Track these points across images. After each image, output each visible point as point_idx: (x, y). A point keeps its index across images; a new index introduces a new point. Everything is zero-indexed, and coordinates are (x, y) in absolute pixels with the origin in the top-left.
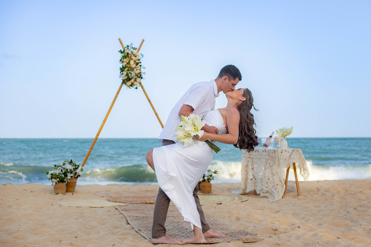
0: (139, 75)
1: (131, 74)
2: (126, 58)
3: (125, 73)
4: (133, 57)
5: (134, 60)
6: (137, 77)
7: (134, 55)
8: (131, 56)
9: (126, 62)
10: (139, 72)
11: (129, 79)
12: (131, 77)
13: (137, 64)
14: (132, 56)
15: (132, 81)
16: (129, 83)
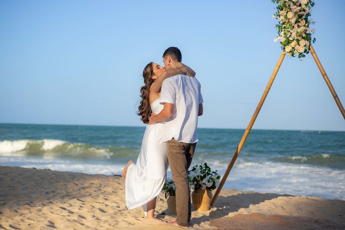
0: (304, 35)
1: (291, 33)
2: (282, 10)
3: (282, 33)
4: (293, 7)
5: (295, 11)
6: (300, 38)
7: (293, 2)
8: (289, 5)
9: (283, 16)
10: (303, 30)
11: (288, 42)
12: (291, 39)
13: (300, 17)
14: (292, 4)
15: (293, 44)
16: (288, 49)
